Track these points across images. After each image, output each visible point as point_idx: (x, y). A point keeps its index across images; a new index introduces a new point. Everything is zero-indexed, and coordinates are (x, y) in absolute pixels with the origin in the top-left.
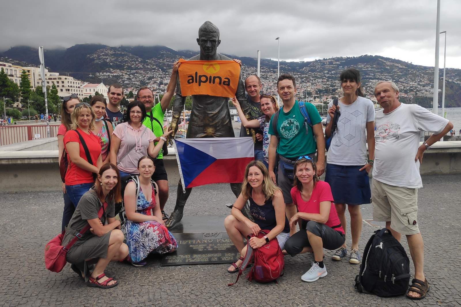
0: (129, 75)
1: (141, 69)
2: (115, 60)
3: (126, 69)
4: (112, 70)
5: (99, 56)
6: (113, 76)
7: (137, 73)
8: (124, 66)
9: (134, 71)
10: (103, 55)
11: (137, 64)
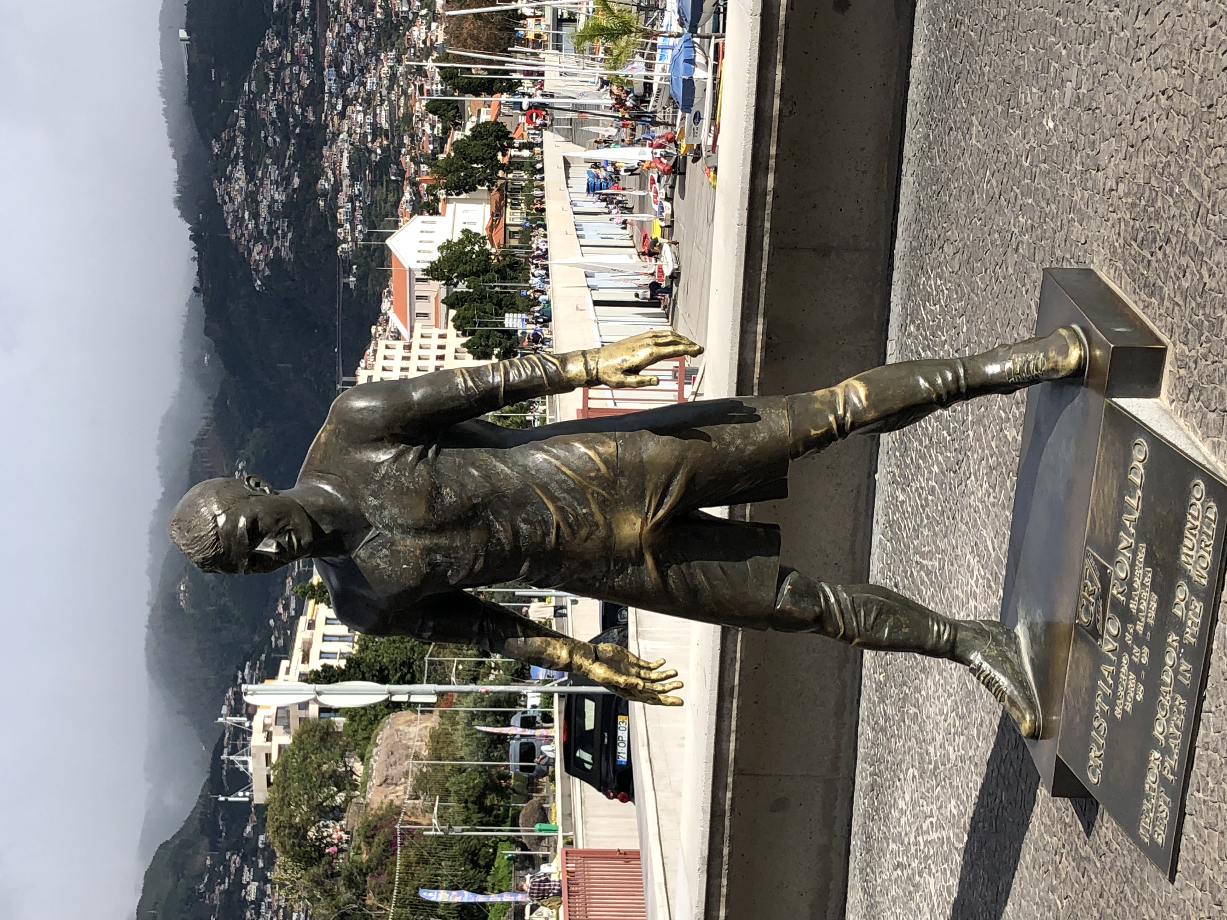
0: (347, 102)
1: (317, 42)
2: (278, 161)
3: (317, 113)
4: (324, 184)
5: (258, 237)
6: (354, 177)
7: (337, 64)
8: (305, 126)
9: (329, 73)
10: (255, 216)
11: (296, 60)
